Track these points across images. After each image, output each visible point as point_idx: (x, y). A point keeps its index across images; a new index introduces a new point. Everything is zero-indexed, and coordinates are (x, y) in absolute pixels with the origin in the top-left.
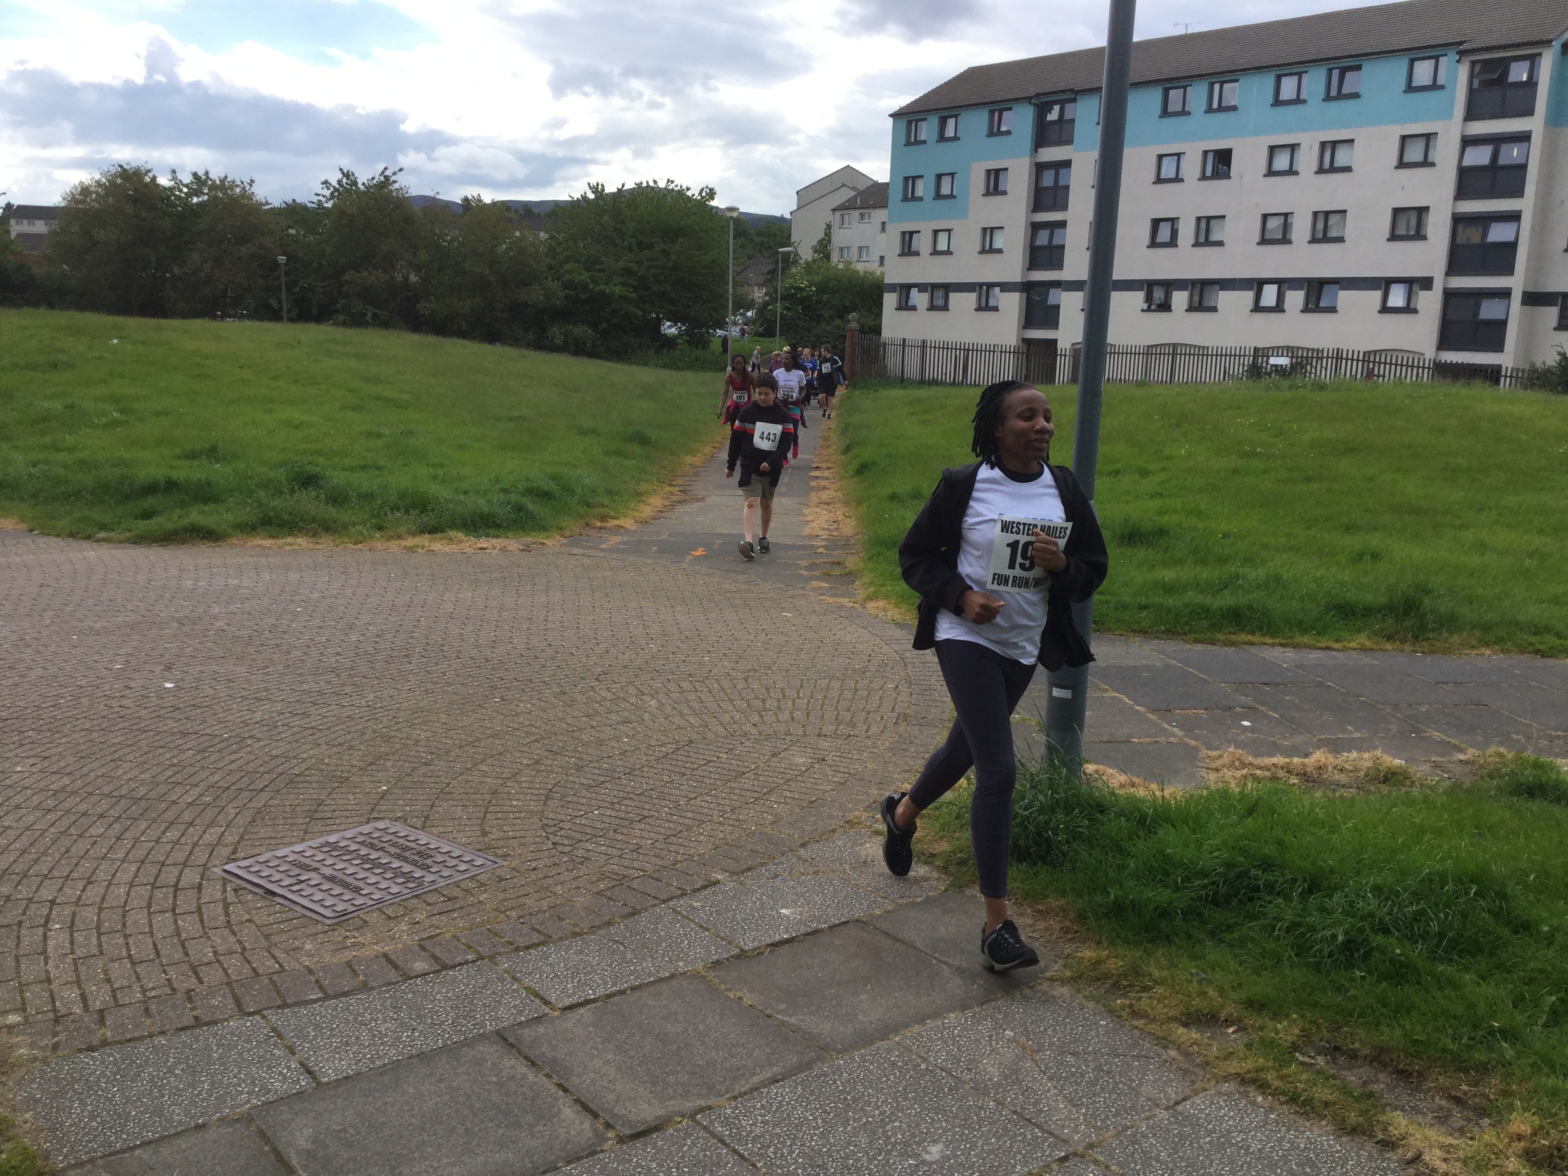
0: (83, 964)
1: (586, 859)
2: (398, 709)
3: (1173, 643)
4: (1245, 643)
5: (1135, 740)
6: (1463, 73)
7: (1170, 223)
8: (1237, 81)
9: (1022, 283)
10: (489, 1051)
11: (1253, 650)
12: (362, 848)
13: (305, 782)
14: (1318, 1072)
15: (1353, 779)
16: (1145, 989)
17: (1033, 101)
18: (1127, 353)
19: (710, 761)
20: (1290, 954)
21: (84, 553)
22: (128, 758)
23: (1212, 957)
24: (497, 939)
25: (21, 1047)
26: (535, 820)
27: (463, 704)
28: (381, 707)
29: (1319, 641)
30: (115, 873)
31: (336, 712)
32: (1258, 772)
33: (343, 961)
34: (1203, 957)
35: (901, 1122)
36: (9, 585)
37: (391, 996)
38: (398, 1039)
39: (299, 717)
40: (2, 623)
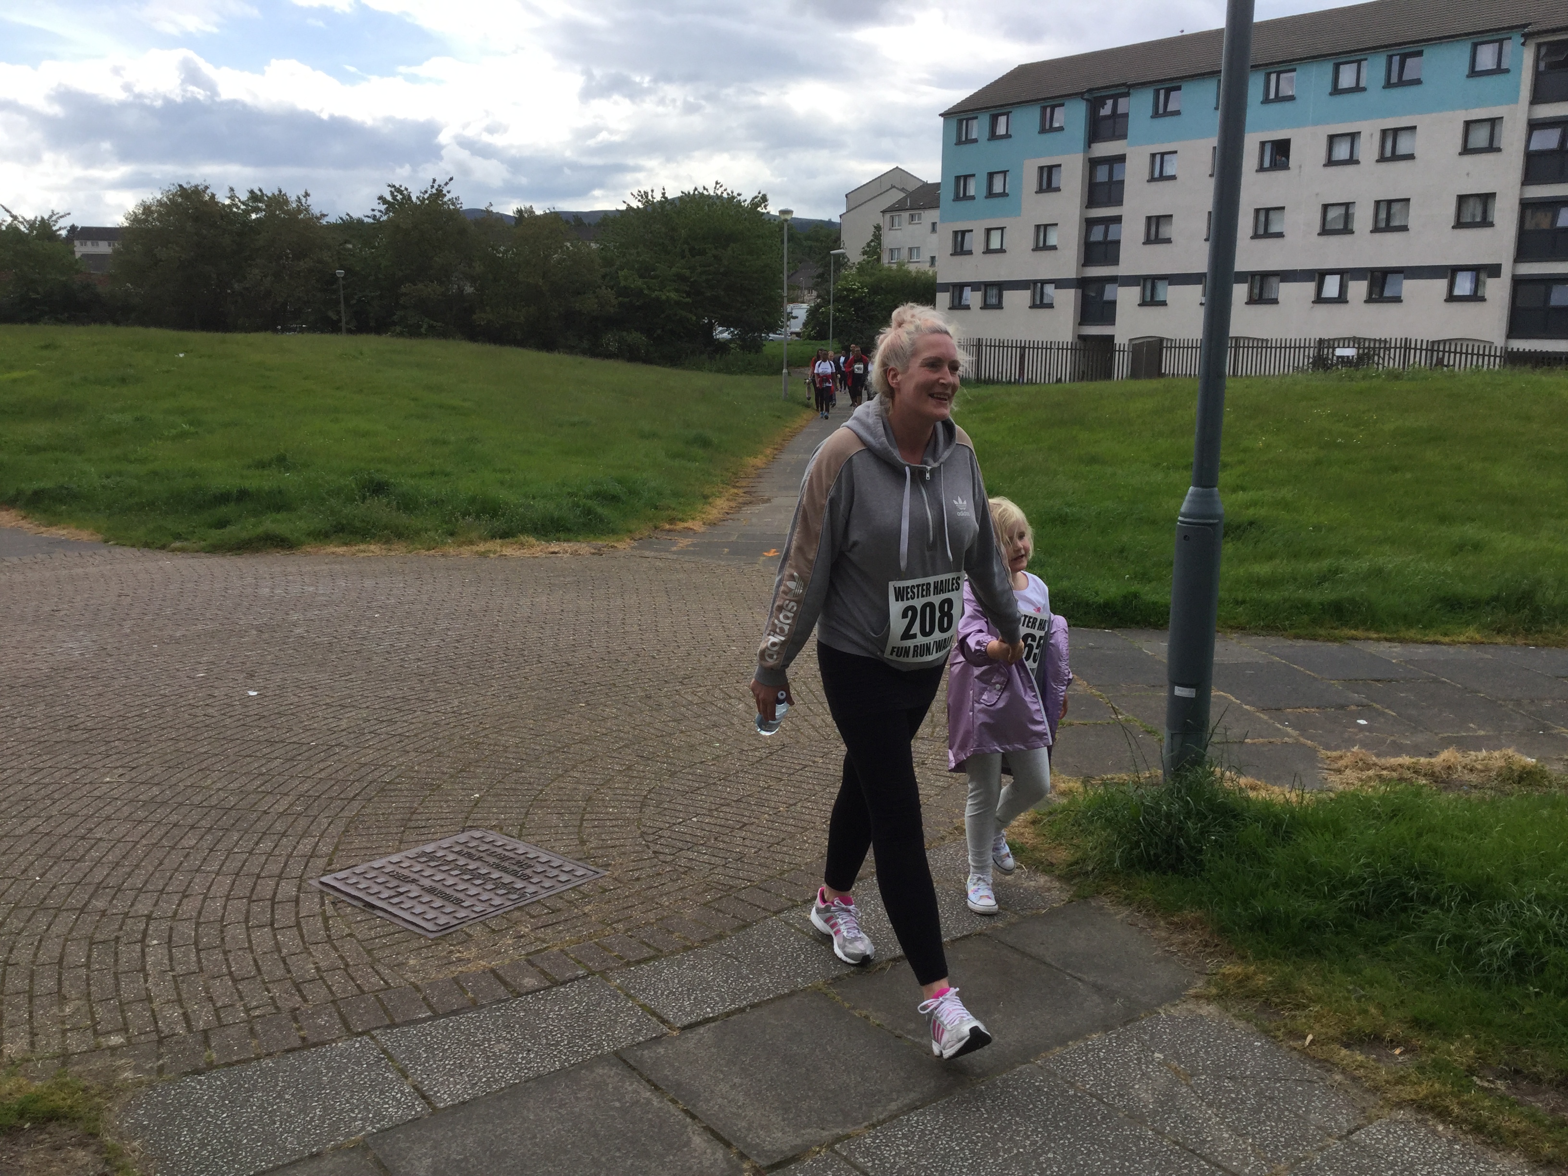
0: (183, 982)
1: (690, 868)
2: (483, 714)
3: (1273, 639)
4: (1348, 639)
5: (1249, 741)
6: (1528, 56)
8: (1294, 70)
9: (1077, 279)
10: (609, 1074)
11: (1358, 645)
12: (459, 858)
13: (395, 790)
14: (1502, 1098)
15: (1485, 779)
16: (1298, 1006)
17: (1086, 96)
18: (1184, 348)
19: (806, 766)
20: (1453, 969)
21: (160, 563)
22: (216, 767)
23: (1368, 972)
24: (606, 953)
25: (125, 1070)
26: (633, 828)
27: (548, 709)
28: (467, 713)
29: (1427, 636)
30: (210, 886)
31: (422, 719)
32: (1385, 772)
33: (451, 976)
34: (1359, 972)
35: (1055, 1153)
36: (87, 596)
37: (502, 1014)
38: (513, 1061)
39: (385, 724)
40: (82, 633)
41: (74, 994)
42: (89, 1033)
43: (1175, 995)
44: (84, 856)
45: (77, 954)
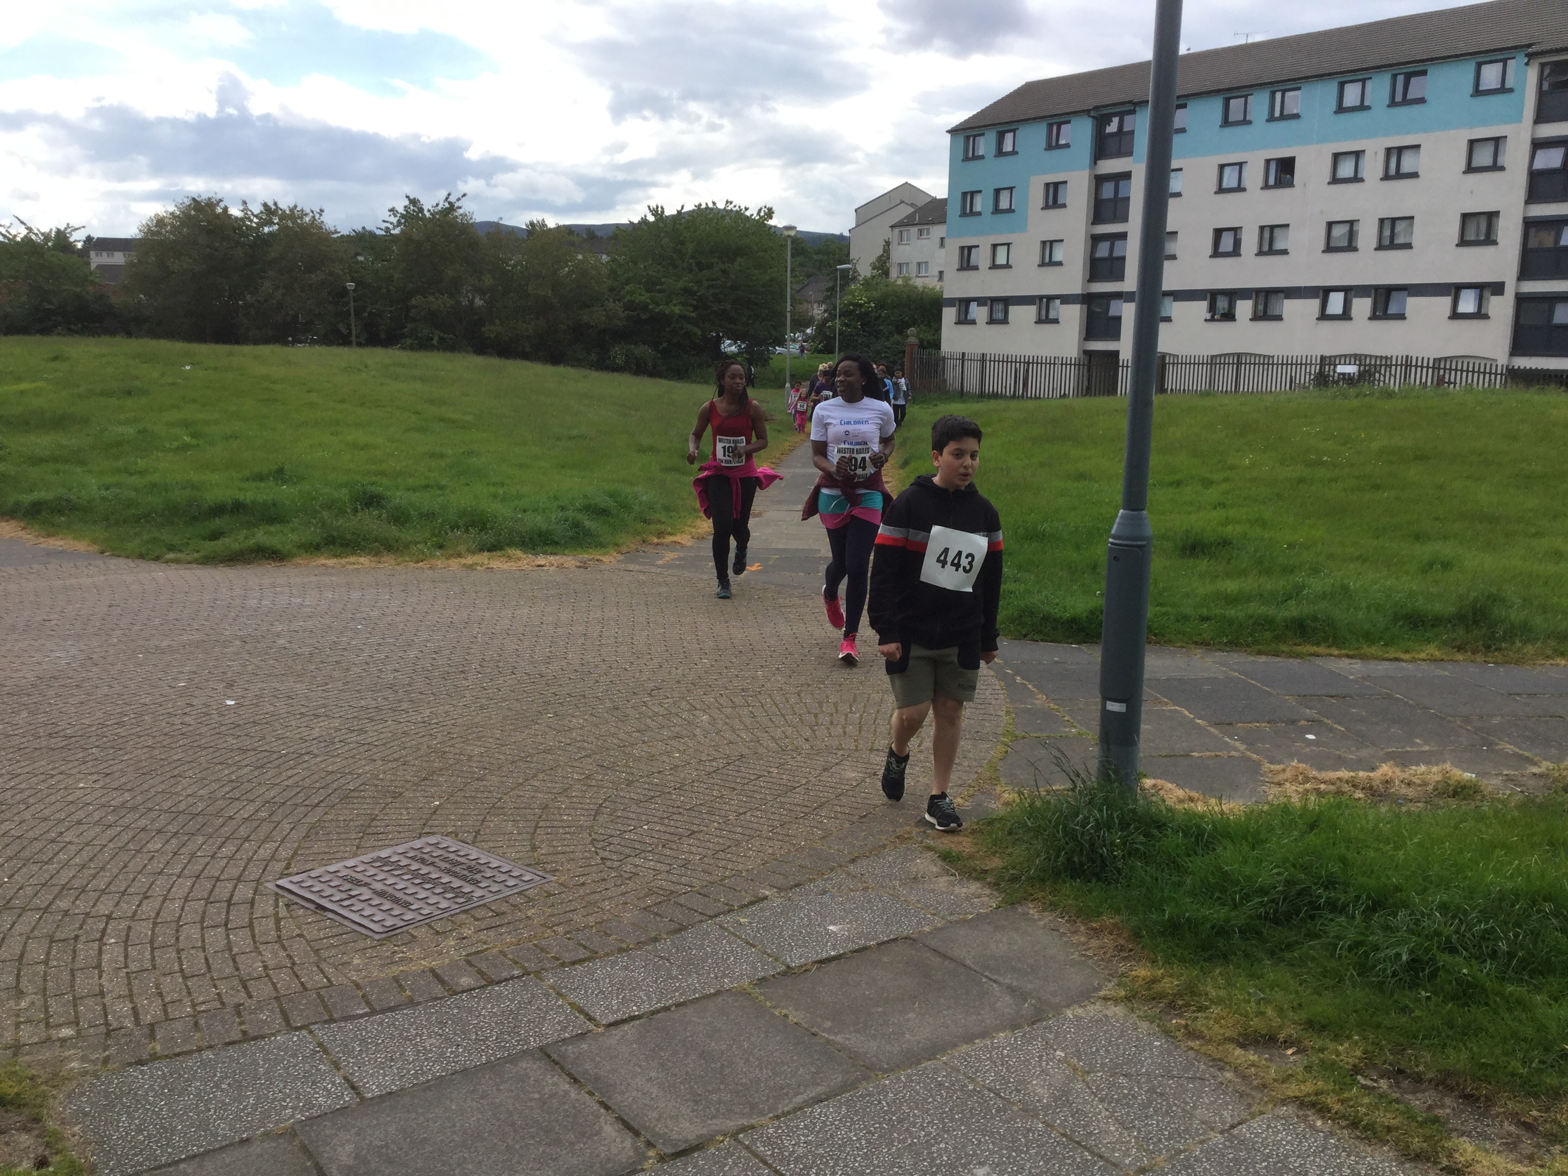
0: (136, 978)
1: (635, 874)
2: (453, 725)
3: (1236, 655)
4: (1311, 655)
5: (1196, 754)
6: (1532, 75)
7: (1232, 233)
8: (1299, 89)
9: (1083, 295)
10: (533, 1068)
11: (1319, 661)
12: (413, 862)
13: (357, 797)
14: (1381, 1096)
15: (1421, 793)
16: (1201, 1009)
17: (1092, 113)
18: (1186, 364)
19: (761, 776)
20: (1352, 974)
21: (153, 574)
22: (188, 774)
23: (1271, 976)
24: (543, 954)
25: (72, 1061)
26: (585, 835)
27: (516, 720)
28: (437, 724)
29: (1388, 652)
30: (171, 888)
31: (392, 728)
32: (1323, 786)
33: (391, 976)
34: (1262, 976)
35: (947, 1143)
36: (79, 606)
37: (437, 1011)
38: (442, 1054)
39: (356, 733)
40: (70, 643)
41: (31, 989)
42: (42, 1026)
43: (1084, 996)
44: (52, 858)
45: (36, 951)
